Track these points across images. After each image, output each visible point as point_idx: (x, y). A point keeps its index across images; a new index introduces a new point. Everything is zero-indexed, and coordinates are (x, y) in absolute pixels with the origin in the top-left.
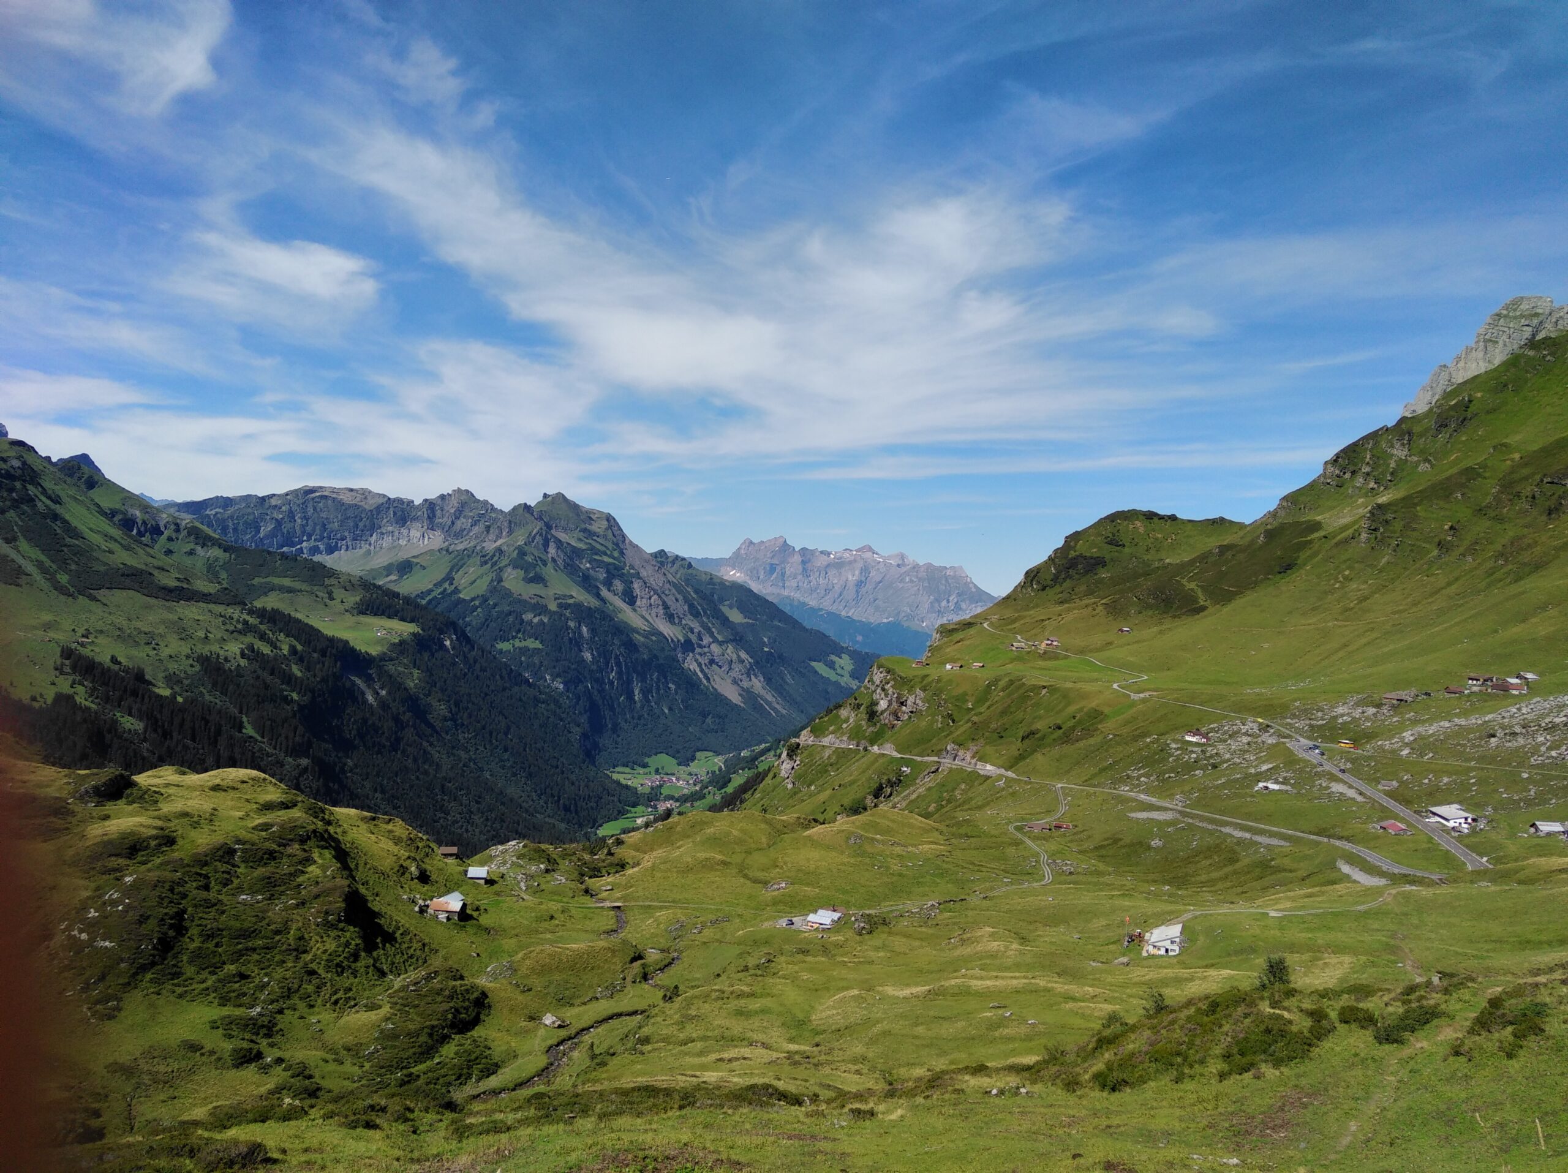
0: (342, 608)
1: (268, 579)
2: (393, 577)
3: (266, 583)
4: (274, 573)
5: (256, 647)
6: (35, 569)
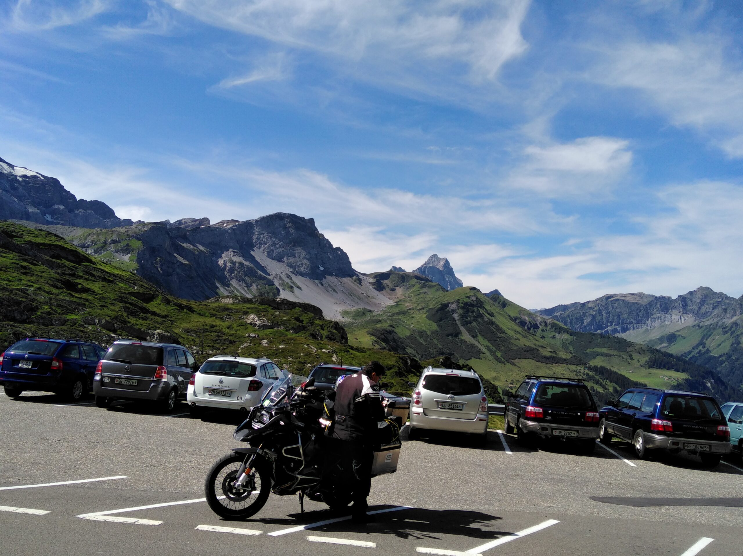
0: (638, 364)
1: (594, 350)
2: (665, 345)
3: (594, 352)
4: (597, 346)
6: (486, 350)
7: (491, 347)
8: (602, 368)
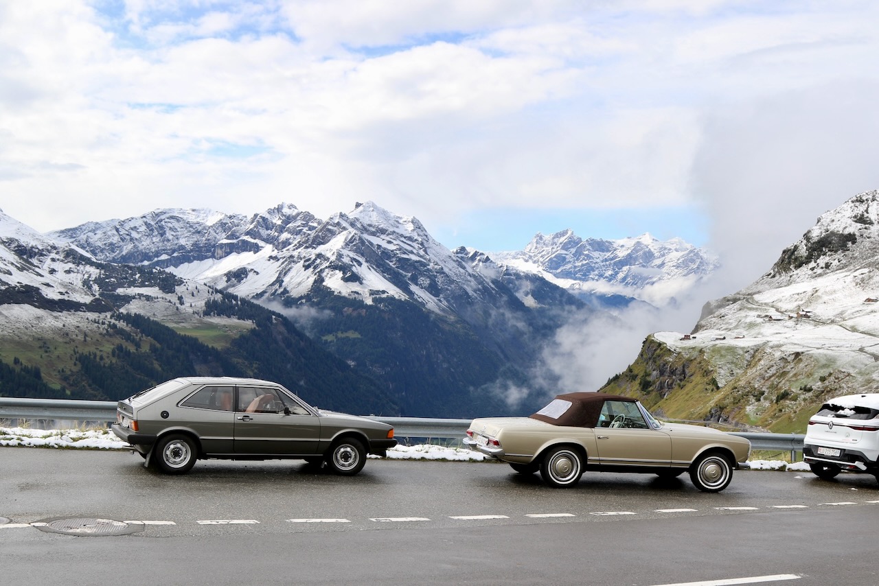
0: (191, 310)
1: (130, 290)
2: (232, 283)
4: (132, 284)
5: (124, 347)
8: (138, 316)
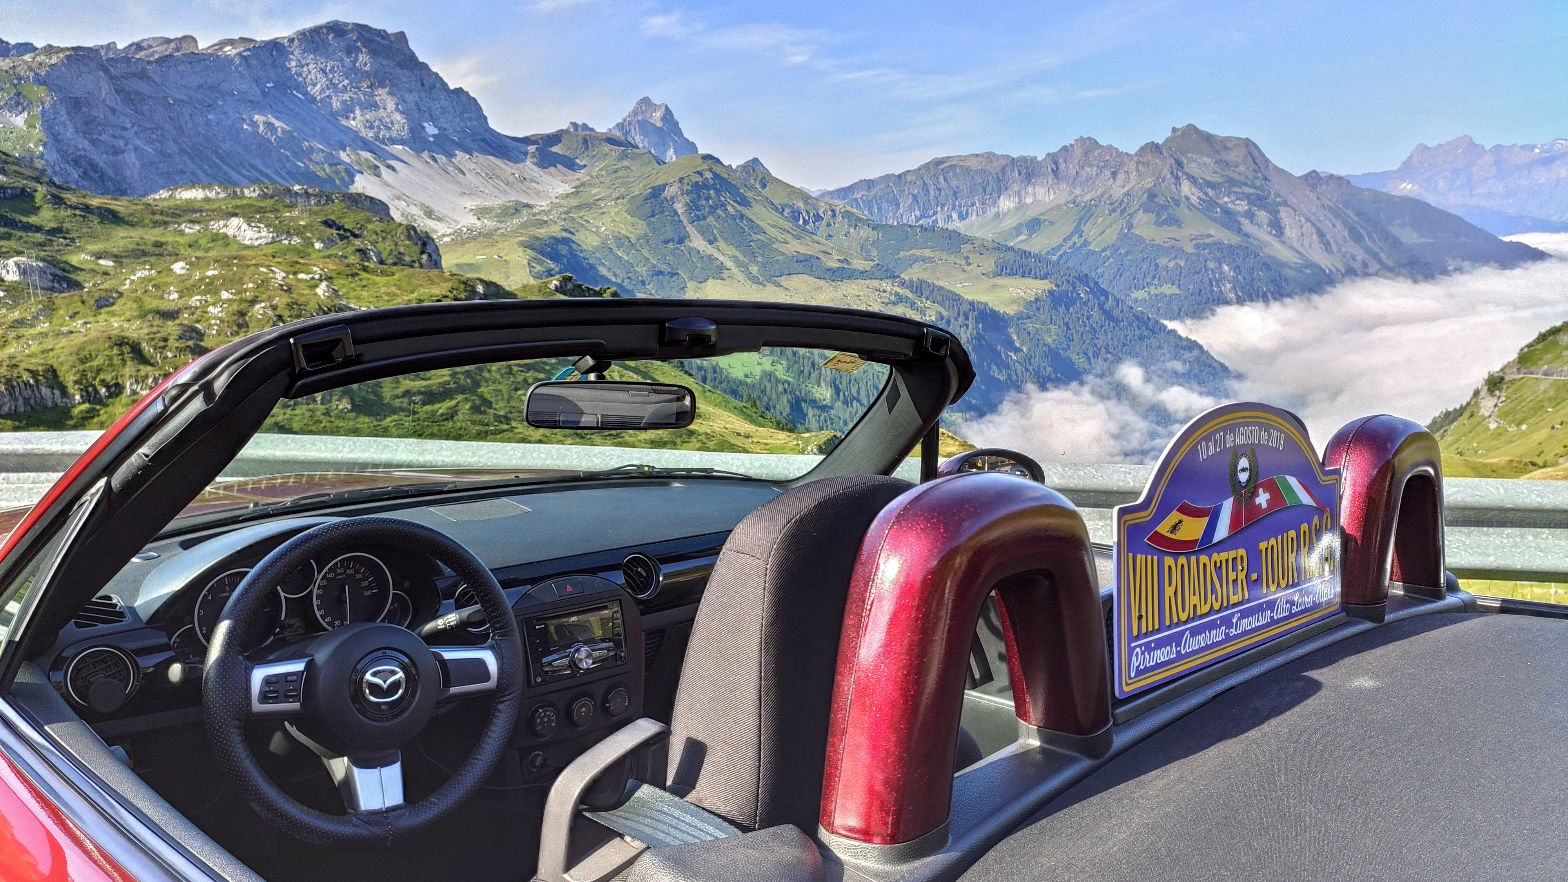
0: (979, 271)
1: (911, 252)
2: (1022, 237)
3: (910, 256)
6: (732, 263)
7: (741, 257)
8: (921, 282)
